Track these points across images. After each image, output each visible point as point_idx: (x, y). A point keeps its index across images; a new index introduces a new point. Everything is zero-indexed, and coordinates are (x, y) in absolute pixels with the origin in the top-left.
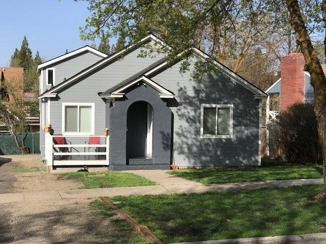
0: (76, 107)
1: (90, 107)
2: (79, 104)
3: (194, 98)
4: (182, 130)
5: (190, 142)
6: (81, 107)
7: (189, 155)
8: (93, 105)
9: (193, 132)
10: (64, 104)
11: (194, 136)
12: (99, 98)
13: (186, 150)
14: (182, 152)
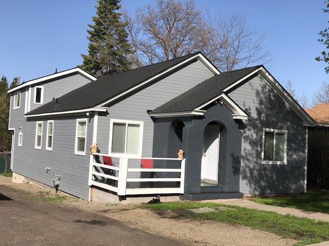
0: (124, 125)
1: (138, 126)
2: (127, 122)
3: (256, 120)
4: (246, 153)
5: (252, 166)
6: (129, 125)
7: (251, 180)
8: (141, 123)
9: (254, 155)
10: (112, 121)
11: (255, 160)
12: (148, 117)
13: (248, 175)
14: (245, 177)
